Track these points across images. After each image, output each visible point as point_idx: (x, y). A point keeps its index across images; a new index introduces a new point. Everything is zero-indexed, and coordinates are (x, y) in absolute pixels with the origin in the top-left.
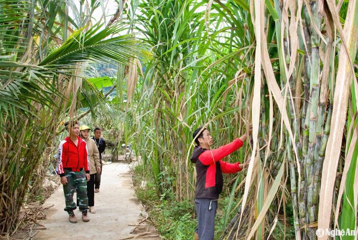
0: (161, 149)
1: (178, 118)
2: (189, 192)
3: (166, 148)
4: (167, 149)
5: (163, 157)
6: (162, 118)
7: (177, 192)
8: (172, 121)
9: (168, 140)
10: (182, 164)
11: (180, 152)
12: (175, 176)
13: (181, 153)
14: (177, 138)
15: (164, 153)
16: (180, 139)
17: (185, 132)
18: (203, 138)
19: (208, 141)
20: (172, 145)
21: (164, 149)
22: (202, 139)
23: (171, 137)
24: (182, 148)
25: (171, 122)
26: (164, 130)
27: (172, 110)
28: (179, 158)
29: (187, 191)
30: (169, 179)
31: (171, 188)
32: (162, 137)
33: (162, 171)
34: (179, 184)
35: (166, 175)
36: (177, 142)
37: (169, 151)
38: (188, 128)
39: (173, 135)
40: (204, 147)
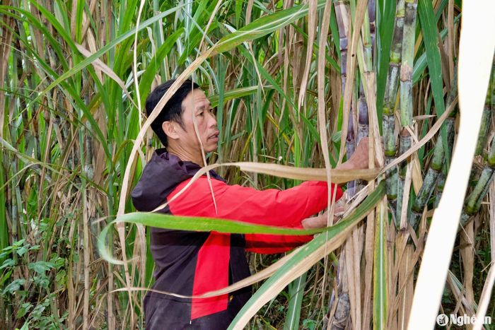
0: (15, 156)
1: (81, 48)
2: (116, 312)
3: (33, 156)
4: (39, 158)
5: (22, 187)
6: (17, 45)
7: (72, 312)
8: (57, 59)
9: (41, 130)
10: (92, 211)
11: (86, 169)
12: (65, 254)
13: (90, 174)
14: (76, 121)
15: (27, 172)
16: (89, 125)
17: (104, 100)
18: (181, 123)
19: (201, 138)
20: (60, 146)
21: (29, 160)
22: (176, 127)
23: (52, 118)
24: (92, 154)
25: (52, 62)
26: (27, 88)
27: (59, 18)
28: (82, 189)
29: (110, 309)
30: (40, 266)
31: (51, 300)
32: (20, 118)
33: (18, 237)
34: (82, 285)
35: (34, 255)
36: (78, 136)
37: (45, 164)
38: (117, 85)
39: (60, 112)
40: (186, 157)
